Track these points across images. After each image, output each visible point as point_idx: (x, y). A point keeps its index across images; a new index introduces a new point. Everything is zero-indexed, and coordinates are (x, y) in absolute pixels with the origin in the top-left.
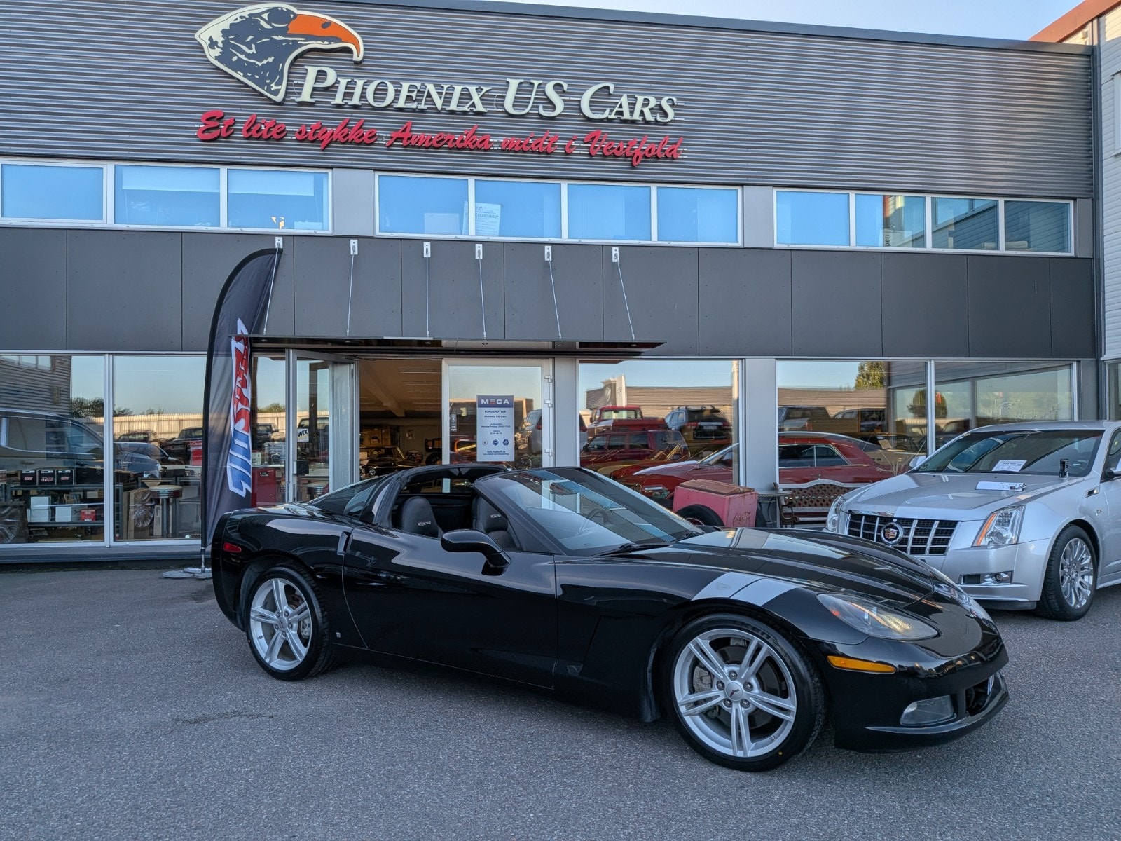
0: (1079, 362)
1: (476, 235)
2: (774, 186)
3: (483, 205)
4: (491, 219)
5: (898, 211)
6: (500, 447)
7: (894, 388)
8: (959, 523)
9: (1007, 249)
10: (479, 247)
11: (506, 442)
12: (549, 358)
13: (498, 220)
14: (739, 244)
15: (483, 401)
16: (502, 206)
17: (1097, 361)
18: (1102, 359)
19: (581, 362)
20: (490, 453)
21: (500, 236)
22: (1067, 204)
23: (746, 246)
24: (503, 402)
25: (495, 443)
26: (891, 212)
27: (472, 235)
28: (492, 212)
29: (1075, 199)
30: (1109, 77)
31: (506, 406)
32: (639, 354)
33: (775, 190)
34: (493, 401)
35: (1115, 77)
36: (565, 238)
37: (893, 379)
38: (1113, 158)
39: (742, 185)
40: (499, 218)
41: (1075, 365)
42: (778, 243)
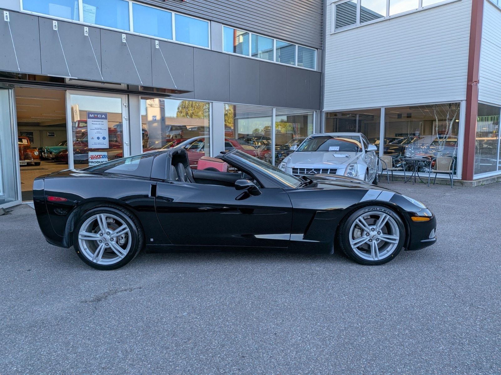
0: (316, 111)
1: (84, 22)
2: (223, 24)
3: (86, 5)
4: (90, 14)
5: (240, 44)
6: (101, 140)
7: (237, 119)
8: (338, 170)
9: (298, 65)
10: (86, 29)
11: (104, 138)
12: (125, 94)
13: (94, 15)
14: (209, 49)
15: (90, 115)
16: (97, 8)
17: (321, 111)
18: (323, 111)
19: (142, 98)
20: (95, 144)
21: (95, 24)
22: (315, 50)
23: (212, 50)
24: (102, 116)
25: (98, 138)
26: (237, 43)
27: (81, 21)
28: (91, 10)
29: (317, 49)
30: (330, 4)
31: (103, 118)
32: (169, 96)
33: (223, 25)
34: (96, 115)
35: (332, 4)
36: (132, 31)
37: (236, 114)
38: (330, 35)
39: (210, 20)
40: (95, 14)
41: (315, 112)
42: (224, 51)
